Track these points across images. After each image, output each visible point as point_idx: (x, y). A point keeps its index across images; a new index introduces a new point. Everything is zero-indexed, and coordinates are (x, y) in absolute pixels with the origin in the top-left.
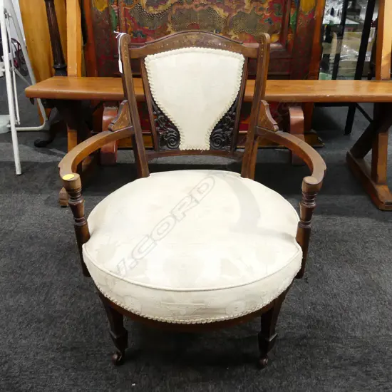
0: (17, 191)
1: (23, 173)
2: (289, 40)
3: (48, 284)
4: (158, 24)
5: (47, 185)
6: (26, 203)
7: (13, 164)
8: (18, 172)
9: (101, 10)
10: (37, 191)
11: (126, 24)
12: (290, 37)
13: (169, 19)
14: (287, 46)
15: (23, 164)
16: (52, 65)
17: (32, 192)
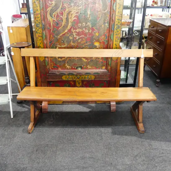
0: (12, 126)
1: (14, 117)
2: (109, 69)
3: (25, 168)
4: (62, 64)
5: (23, 123)
6: (16, 132)
7: (10, 112)
8: (12, 117)
9: (42, 60)
10: (19, 126)
11: (51, 64)
12: (109, 67)
13: (66, 62)
14: (108, 70)
15: (14, 112)
16: (24, 77)
17: (18, 127)
